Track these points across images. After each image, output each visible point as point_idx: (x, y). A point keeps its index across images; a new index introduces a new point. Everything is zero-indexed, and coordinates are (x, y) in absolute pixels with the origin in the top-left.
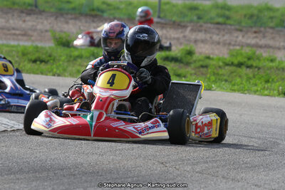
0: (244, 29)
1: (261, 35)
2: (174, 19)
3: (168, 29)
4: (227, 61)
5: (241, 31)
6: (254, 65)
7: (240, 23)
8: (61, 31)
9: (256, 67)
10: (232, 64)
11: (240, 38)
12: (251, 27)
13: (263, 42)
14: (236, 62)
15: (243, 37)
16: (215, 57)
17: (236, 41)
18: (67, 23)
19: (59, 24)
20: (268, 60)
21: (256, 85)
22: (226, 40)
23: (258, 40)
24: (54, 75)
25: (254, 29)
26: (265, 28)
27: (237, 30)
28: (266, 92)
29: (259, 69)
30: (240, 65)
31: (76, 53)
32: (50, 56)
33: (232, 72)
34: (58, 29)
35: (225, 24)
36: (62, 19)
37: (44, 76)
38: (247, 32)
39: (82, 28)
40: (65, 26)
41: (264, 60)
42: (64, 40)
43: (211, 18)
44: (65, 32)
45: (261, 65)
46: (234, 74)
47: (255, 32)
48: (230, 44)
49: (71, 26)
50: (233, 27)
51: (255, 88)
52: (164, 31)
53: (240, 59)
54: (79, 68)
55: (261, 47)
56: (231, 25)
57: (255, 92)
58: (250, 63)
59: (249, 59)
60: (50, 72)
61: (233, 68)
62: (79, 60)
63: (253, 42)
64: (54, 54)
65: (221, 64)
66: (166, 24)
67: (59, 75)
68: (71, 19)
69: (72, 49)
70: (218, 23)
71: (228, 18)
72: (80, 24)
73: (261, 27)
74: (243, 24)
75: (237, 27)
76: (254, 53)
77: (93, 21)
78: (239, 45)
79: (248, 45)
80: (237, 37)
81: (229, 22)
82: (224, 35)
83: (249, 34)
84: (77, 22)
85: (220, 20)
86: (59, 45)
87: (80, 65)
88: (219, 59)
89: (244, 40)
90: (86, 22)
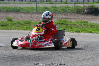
0: (61, 13)
1: (66, 15)
2: (41, 12)
3: (39, 15)
4: (58, 23)
5: (60, 14)
6: (66, 24)
7: (60, 12)
8: (8, 17)
9: (67, 24)
10: (60, 24)
11: (60, 16)
12: (63, 13)
13: (67, 17)
14: (61, 23)
15: (61, 16)
16: (54, 22)
17: (59, 17)
18: (9, 14)
19: (7, 15)
20: (70, 22)
21: (68, 29)
22: (56, 17)
23: (66, 17)
24: (9, 30)
25: (64, 13)
26: (67, 13)
27: (59, 14)
28: (71, 31)
29: (67, 25)
30: (62, 24)
31: (14, 23)
32: (6, 24)
33: (60, 26)
34: (7, 16)
35: (56, 12)
36: (8, 13)
37: (6, 30)
38: (62, 14)
39: (14, 15)
40: (9, 15)
41: (69, 22)
42: (10, 19)
43: (51, 11)
44: (9, 17)
45: (68, 24)
46: (61, 27)
47: (65, 14)
48: (57, 18)
49: (11, 15)
50: (58, 13)
51: (68, 30)
52: (38, 15)
53: (62, 22)
54: (15, 27)
55: (67, 18)
56: (58, 12)
57: (68, 31)
58: (65, 23)
59: (64, 22)
60: (7, 29)
61: (60, 25)
62: (15, 25)
63: (64, 17)
64: (7, 24)
65: (56, 24)
66: (38, 13)
67: (10, 30)
68: (11, 13)
69: (12, 22)
70: (54, 12)
71: (56, 10)
72: (13, 14)
73: (66, 13)
74: (61, 12)
75: (59, 13)
76: (66, 20)
77: (17, 13)
78: (60, 18)
79: (63, 18)
80: (59, 16)
81: (57, 11)
82: (55, 16)
83: (63, 15)
84: (12, 14)
85: (54, 11)
86: (8, 21)
87: (15, 26)
88: (56, 23)
89: (62, 17)
90: (15, 14)
